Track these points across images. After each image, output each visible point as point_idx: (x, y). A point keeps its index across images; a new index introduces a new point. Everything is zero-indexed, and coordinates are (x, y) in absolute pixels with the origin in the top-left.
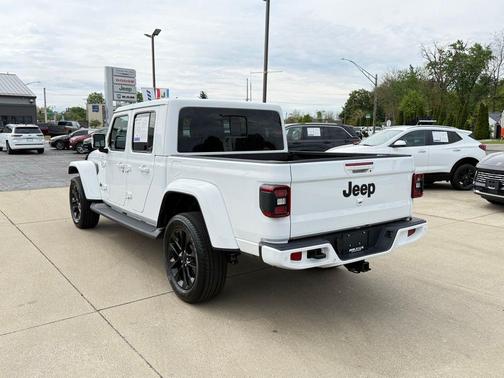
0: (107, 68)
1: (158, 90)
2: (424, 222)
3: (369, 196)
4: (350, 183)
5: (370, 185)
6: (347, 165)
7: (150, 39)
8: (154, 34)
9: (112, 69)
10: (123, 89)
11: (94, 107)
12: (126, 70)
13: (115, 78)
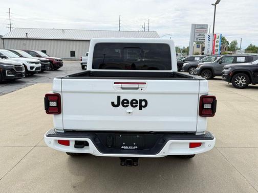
0: (193, 25)
1: (215, 35)
2: (211, 138)
3: (140, 109)
4: (119, 98)
5: (141, 101)
6: (115, 83)
7: (214, 6)
8: (216, 3)
9: (195, 25)
10: (200, 35)
11: (197, 46)
12: (203, 25)
13: (196, 30)
